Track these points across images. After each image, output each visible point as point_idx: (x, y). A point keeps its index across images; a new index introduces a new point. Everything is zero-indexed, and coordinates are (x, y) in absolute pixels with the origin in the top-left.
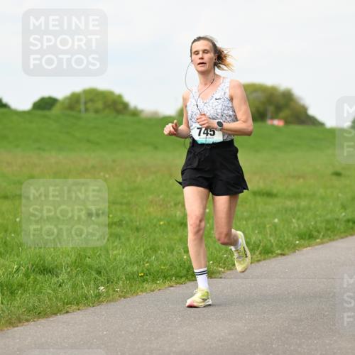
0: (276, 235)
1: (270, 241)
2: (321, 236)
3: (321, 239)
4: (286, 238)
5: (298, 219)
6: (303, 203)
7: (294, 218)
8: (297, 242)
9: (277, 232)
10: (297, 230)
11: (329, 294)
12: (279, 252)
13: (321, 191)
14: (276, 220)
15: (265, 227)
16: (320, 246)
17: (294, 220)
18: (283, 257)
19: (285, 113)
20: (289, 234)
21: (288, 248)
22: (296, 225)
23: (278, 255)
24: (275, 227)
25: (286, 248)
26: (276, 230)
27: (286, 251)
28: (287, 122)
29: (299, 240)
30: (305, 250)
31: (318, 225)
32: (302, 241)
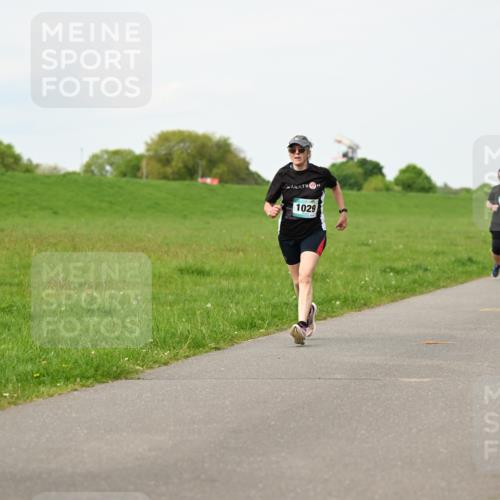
0: (209, 323)
1: (202, 331)
2: (266, 326)
3: (267, 329)
4: (221, 327)
5: (237, 304)
6: (244, 284)
7: (231, 302)
8: (236, 333)
9: (211, 320)
10: (235, 317)
11: (276, 398)
12: (213, 345)
13: (266, 267)
14: (209, 305)
15: (194, 314)
16: (265, 338)
17: (231, 305)
18: (218, 352)
19: (221, 169)
20: (226, 323)
21: (225, 340)
22: (234, 311)
23: (212, 349)
24: (208, 312)
25: (221, 341)
26: (208, 317)
27: (222, 344)
28: (222, 181)
29: (238, 330)
30: (245, 343)
31: (262, 310)
32: (243, 332)
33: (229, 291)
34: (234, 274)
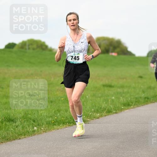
0: (113, 104)
1: (111, 107)
2: (133, 105)
3: (133, 106)
4: (118, 106)
5: (123, 97)
6: (125, 90)
7: (121, 97)
8: (123, 107)
9: (114, 103)
10: (122, 102)
11: (137, 130)
12: (114, 112)
13: (134, 84)
14: (113, 98)
15: (108, 101)
16: (133, 109)
17: (121, 98)
18: (117, 114)
19: (118, 50)
20: (119, 104)
21: (119, 110)
22: (122, 100)
24: (113, 100)
26: (113, 102)
27: (118, 111)
28: (118, 54)
29: (123, 106)
30: (126, 111)
31: (132, 100)
32: (125, 107)
33: (120, 93)
34: (122, 87)
